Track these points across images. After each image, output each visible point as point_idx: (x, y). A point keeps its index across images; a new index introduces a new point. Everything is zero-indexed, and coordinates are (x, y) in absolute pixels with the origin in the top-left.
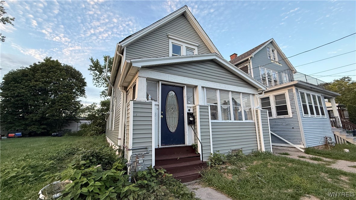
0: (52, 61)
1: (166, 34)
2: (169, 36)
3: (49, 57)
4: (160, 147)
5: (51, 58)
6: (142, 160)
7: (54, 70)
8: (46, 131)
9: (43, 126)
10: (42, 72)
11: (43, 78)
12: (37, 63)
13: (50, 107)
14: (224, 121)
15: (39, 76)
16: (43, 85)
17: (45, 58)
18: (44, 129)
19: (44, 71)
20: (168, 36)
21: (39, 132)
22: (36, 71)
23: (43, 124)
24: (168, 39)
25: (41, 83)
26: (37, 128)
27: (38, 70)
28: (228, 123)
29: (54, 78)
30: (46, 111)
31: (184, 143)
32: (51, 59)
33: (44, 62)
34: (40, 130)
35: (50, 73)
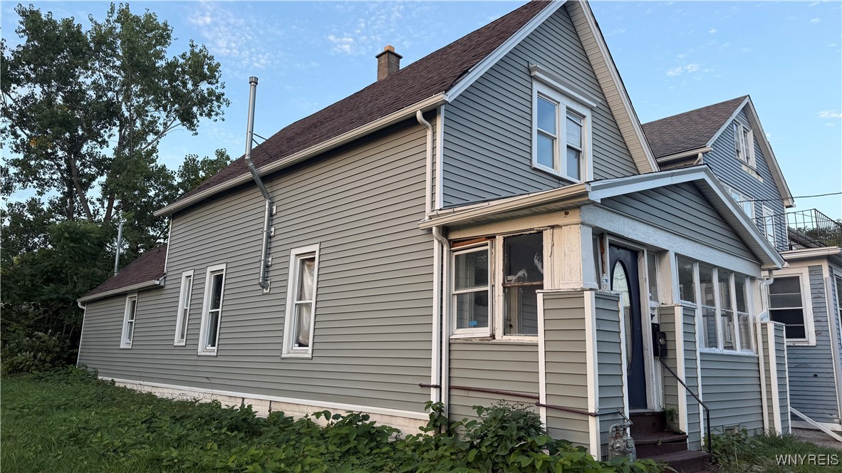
1: (526, 64)
2: (534, 72)
20: (531, 73)
31: (646, 407)
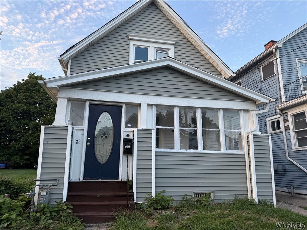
0: (36, 76)
1: (125, 35)
2: (130, 37)
3: (33, 73)
4: (81, 181)
5: (35, 73)
6: (46, 193)
7: (37, 88)
8: (29, 162)
9: (26, 157)
10: (25, 92)
11: (26, 99)
12: (21, 81)
13: (32, 134)
14: (184, 151)
15: (21, 97)
16: (25, 107)
17: (29, 74)
18: (27, 160)
19: (26, 90)
20: (128, 37)
21: (22, 164)
22: (19, 91)
23: (26, 155)
24: (128, 41)
25: (23, 105)
26: (20, 159)
27: (21, 89)
28: (192, 153)
29: (37, 97)
30: (29, 138)
31: (118, 178)
32: (36, 75)
33: (28, 79)
34: (23, 161)
35: (33, 92)
